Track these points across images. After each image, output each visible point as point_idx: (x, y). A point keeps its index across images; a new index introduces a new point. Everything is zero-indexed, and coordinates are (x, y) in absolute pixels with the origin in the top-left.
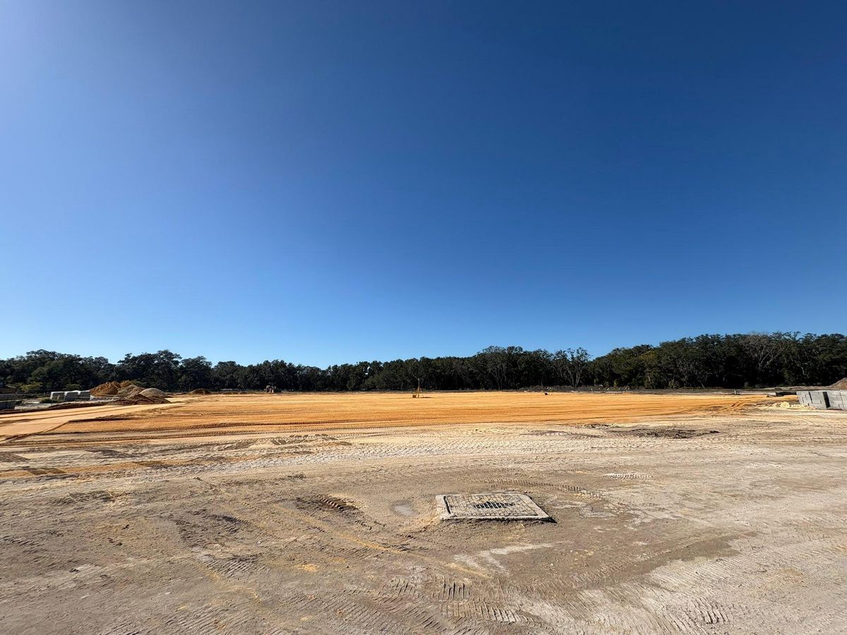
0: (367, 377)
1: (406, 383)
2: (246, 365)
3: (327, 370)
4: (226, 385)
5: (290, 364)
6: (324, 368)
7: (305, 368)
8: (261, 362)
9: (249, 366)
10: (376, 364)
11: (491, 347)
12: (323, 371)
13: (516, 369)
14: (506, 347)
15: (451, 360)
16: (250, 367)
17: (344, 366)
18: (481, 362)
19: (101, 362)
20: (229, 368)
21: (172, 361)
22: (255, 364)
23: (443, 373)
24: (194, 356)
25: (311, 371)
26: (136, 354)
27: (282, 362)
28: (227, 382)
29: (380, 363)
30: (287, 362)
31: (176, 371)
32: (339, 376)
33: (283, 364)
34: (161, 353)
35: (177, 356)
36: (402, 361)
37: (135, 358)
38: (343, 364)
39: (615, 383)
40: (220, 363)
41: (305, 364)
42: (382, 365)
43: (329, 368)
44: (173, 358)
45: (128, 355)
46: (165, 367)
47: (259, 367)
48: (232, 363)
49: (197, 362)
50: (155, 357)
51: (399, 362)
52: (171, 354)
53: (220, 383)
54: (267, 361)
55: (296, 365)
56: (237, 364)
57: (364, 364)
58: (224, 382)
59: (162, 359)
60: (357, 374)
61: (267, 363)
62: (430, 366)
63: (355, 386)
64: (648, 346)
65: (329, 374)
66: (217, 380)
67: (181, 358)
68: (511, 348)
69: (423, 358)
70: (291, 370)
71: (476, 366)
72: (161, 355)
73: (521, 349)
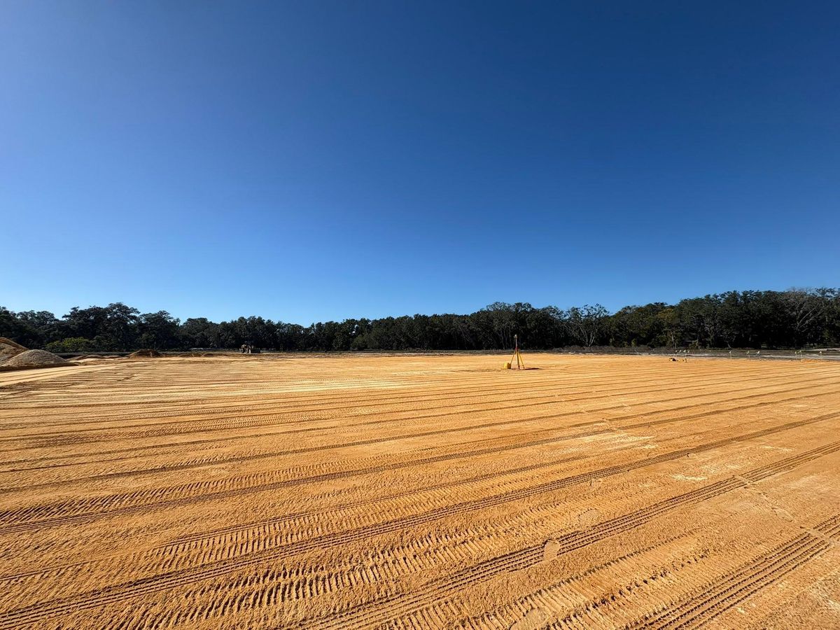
0: (355, 336)
1: (400, 342)
2: (219, 322)
3: (310, 328)
4: (197, 343)
5: (269, 321)
6: (306, 325)
7: (286, 325)
8: (236, 319)
9: (222, 323)
10: (364, 322)
11: (496, 303)
12: (306, 329)
13: (524, 327)
14: (512, 303)
15: (449, 318)
16: (224, 324)
17: (329, 324)
18: (483, 320)
19: (45, 317)
20: (200, 325)
21: (129, 317)
22: (228, 321)
23: (441, 332)
24: (154, 311)
25: (292, 329)
26: (83, 307)
27: (260, 318)
28: (197, 340)
29: (369, 321)
30: (265, 319)
31: (132, 327)
32: (324, 334)
33: (260, 321)
34: (113, 307)
35: (134, 310)
37: (82, 312)
38: (328, 321)
39: (633, 343)
40: (190, 320)
41: (285, 321)
42: (370, 323)
43: (313, 326)
44: (129, 313)
45: (74, 309)
46: (119, 322)
47: (234, 323)
48: (204, 320)
49: (159, 317)
50: (106, 311)
51: (390, 319)
52: (126, 308)
53: (190, 341)
55: (276, 322)
56: (209, 320)
57: (351, 322)
58: (194, 341)
59: (116, 313)
60: (344, 333)
61: (242, 319)
62: (427, 323)
63: (342, 346)
64: (662, 304)
65: (313, 332)
66: (185, 338)
67: (138, 313)
68: (519, 305)
70: (270, 328)
71: (478, 323)
72: (114, 308)
73: (529, 306)
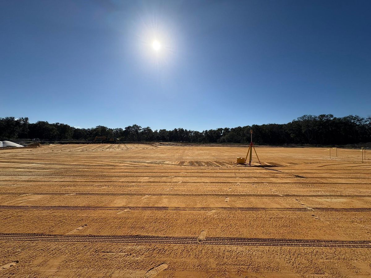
0: (222, 136)
5: (186, 130)
6: (201, 131)
9: (169, 131)
10: (226, 130)
11: (305, 116)
18: (295, 126)
25: (195, 133)
27: (182, 129)
29: (229, 129)
32: (208, 136)
35: (140, 127)
36: (240, 127)
42: (230, 130)
43: (203, 132)
51: (240, 128)
54: (176, 129)
55: (188, 130)
56: (167, 130)
57: (221, 130)
60: (216, 134)
65: (203, 134)
67: (141, 128)
68: (323, 116)
69: (254, 125)
70: (187, 133)
